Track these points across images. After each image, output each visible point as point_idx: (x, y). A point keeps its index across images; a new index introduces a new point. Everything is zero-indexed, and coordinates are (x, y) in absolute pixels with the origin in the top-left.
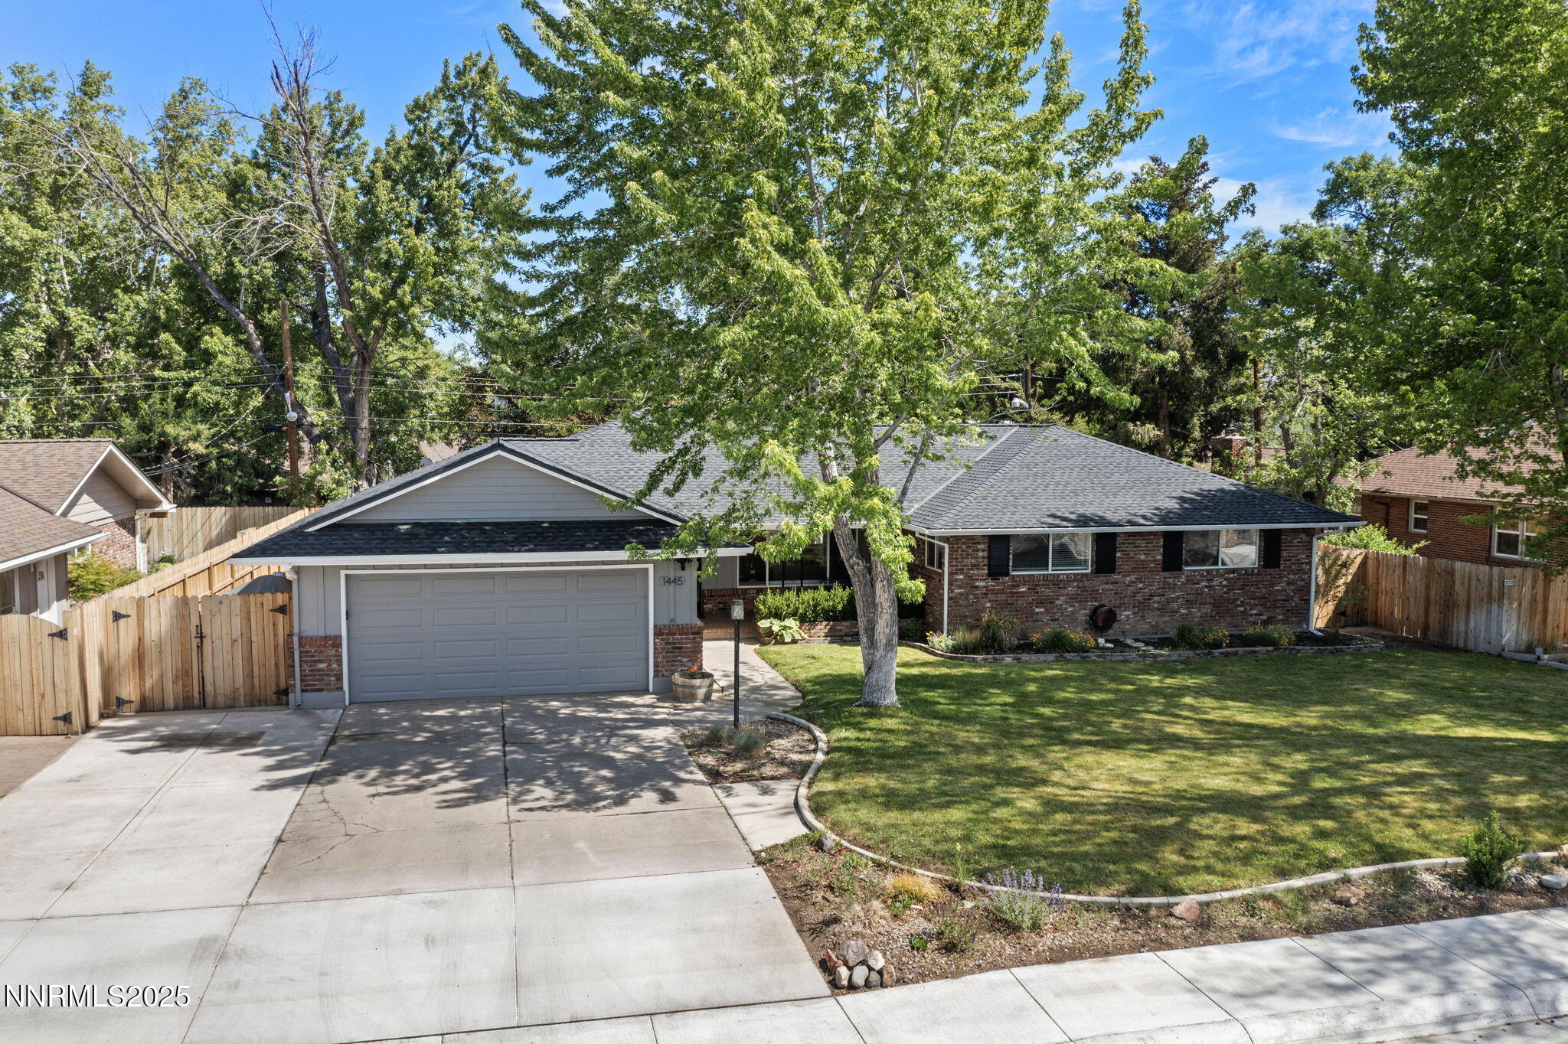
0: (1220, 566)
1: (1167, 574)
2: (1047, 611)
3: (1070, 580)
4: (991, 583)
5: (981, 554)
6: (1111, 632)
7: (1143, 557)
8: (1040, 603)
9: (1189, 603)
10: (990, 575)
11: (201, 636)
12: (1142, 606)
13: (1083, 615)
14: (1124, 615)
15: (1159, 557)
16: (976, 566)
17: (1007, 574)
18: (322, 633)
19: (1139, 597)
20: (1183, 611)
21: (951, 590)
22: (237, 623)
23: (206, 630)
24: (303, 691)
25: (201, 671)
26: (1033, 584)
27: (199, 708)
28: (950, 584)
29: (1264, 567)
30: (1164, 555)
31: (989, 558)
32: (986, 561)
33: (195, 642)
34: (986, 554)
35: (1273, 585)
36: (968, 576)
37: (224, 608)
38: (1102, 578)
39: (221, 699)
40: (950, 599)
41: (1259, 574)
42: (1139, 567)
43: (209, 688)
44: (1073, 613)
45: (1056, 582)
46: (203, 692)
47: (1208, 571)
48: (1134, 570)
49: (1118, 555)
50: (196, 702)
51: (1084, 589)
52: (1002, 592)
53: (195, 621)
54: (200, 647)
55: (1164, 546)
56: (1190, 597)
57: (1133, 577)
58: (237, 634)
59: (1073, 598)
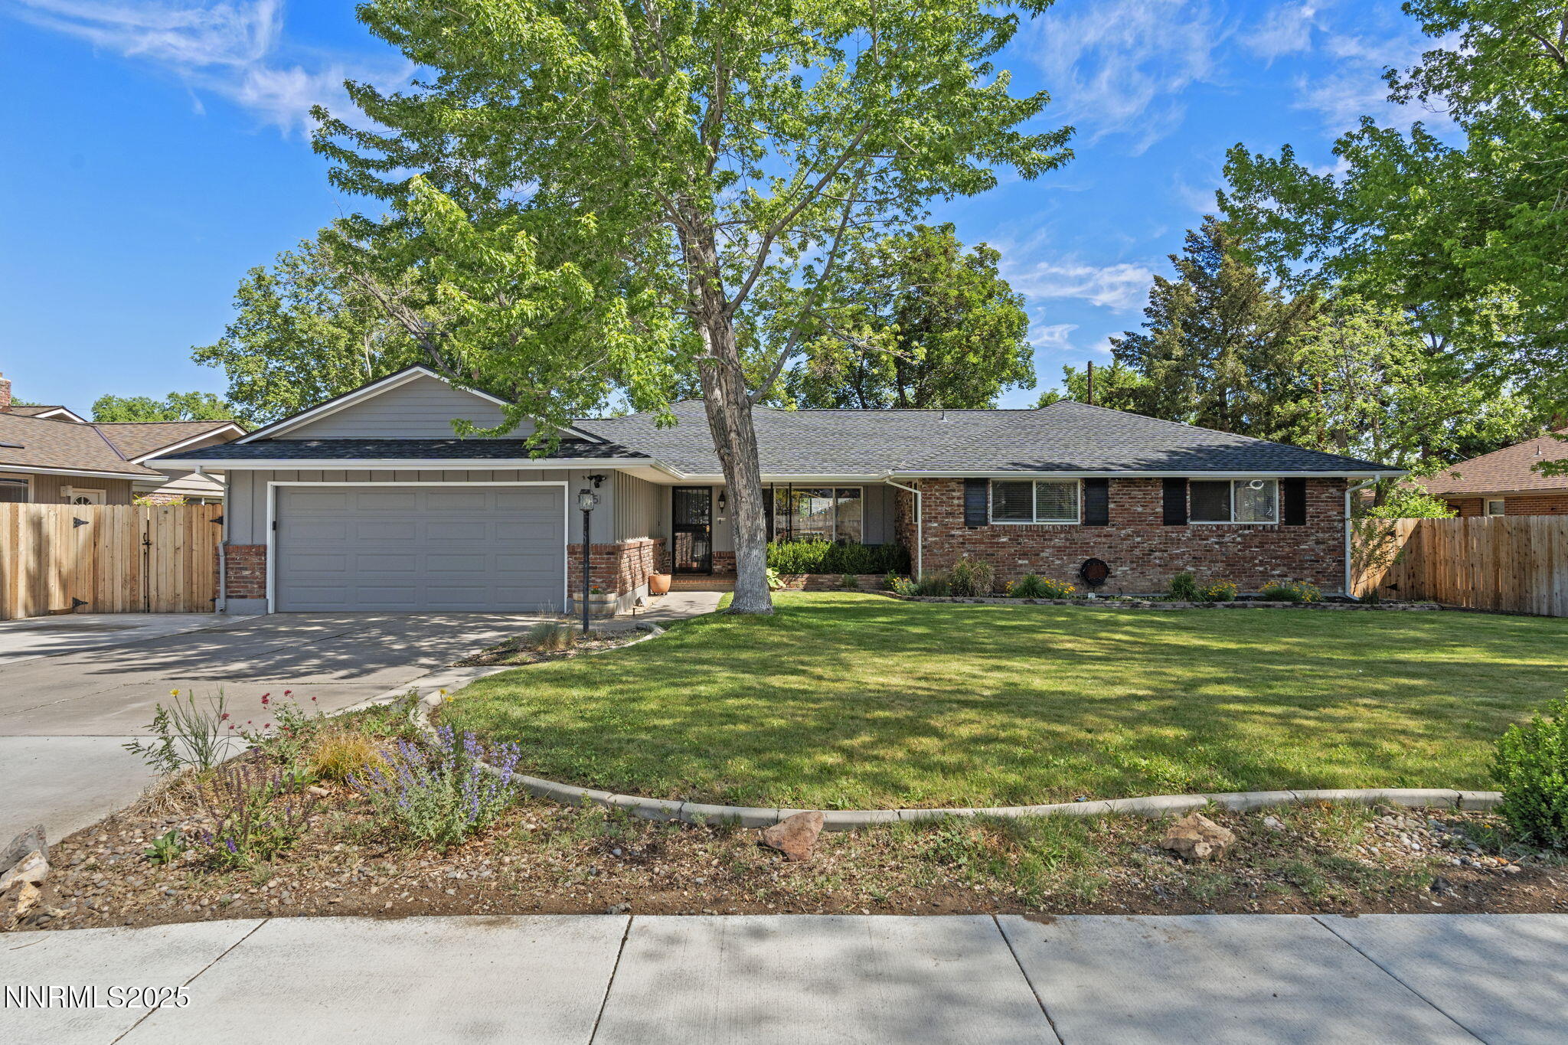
0: (1233, 522)
1: (1169, 528)
2: (1032, 564)
3: (1056, 531)
4: (968, 532)
5: (956, 502)
6: (1105, 588)
7: (1140, 509)
8: (1024, 555)
9: (1196, 560)
10: (966, 523)
11: (148, 544)
12: (1141, 562)
13: (1073, 569)
14: (1119, 571)
15: (1160, 510)
16: (949, 514)
17: (986, 523)
18: (249, 543)
19: (1137, 552)
20: (1190, 569)
21: (925, 539)
22: (180, 531)
23: (153, 538)
24: (228, 597)
25: (147, 577)
26: (1015, 535)
27: (144, 612)
28: (924, 533)
29: (1287, 523)
30: (1164, 507)
31: (966, 506)
32: (962, 510)
33: (143, 548)
34: (962, 502)
35: (1298, 544)
36: (941, 524)
37: (169, 517)
38: (1094, 530)
39: (163, 605)
40: (924, 547)
41: (1280, 531)
42: (1135, 520)
43: (153, 593)
44: (1061, 566)
45: (1041, 533)
46: (147, 597)
47: (1218, 527)
48: (1130, 523)
49: (1111, 506)
50: (142, 606)
51: (1073, 542)
52: (981, 542)
53: (143, 529)
54: (147, 554)
55: (1164, 498)
56: (1198, 554)
57: (1129, 531)
58: (180, 542)
59: (1060, 550)
